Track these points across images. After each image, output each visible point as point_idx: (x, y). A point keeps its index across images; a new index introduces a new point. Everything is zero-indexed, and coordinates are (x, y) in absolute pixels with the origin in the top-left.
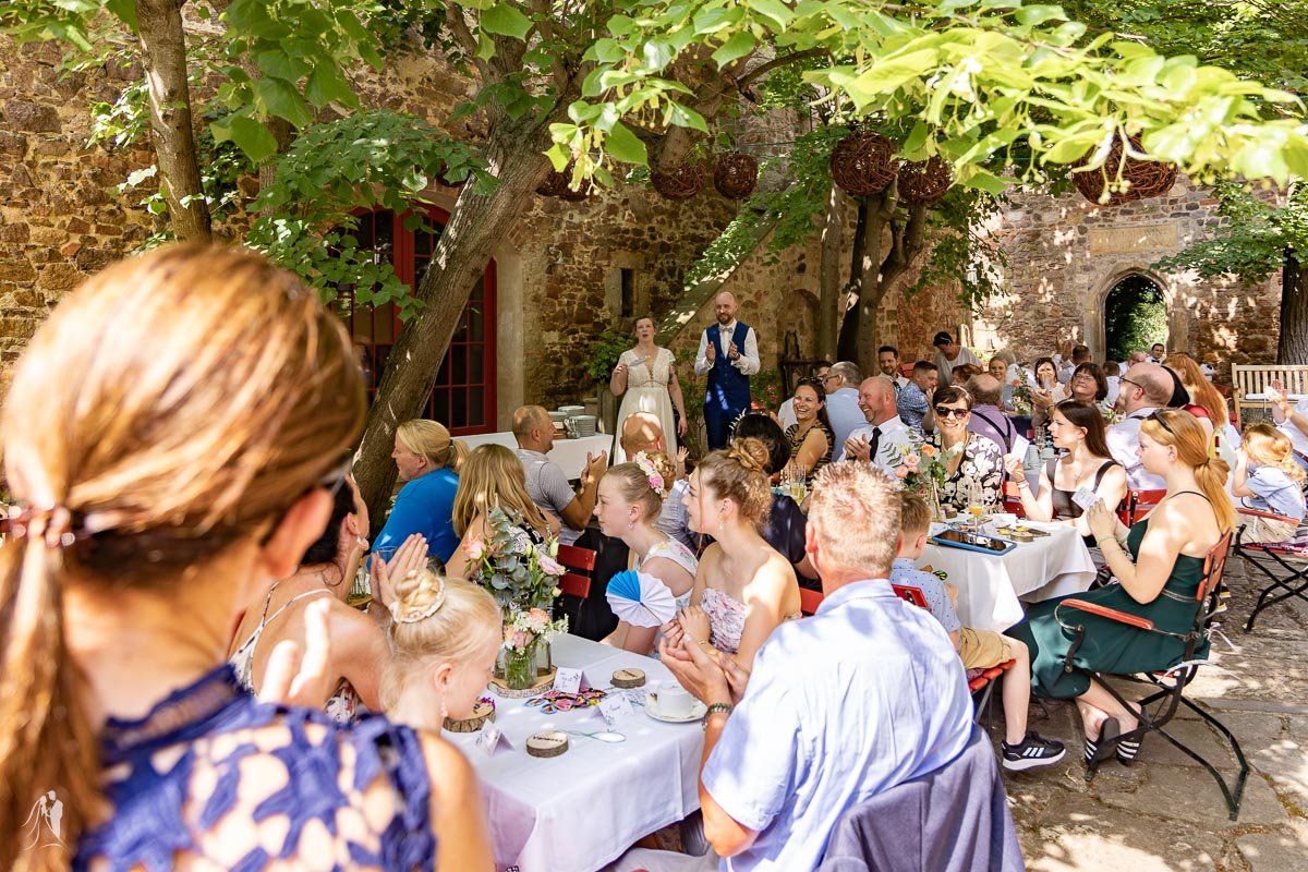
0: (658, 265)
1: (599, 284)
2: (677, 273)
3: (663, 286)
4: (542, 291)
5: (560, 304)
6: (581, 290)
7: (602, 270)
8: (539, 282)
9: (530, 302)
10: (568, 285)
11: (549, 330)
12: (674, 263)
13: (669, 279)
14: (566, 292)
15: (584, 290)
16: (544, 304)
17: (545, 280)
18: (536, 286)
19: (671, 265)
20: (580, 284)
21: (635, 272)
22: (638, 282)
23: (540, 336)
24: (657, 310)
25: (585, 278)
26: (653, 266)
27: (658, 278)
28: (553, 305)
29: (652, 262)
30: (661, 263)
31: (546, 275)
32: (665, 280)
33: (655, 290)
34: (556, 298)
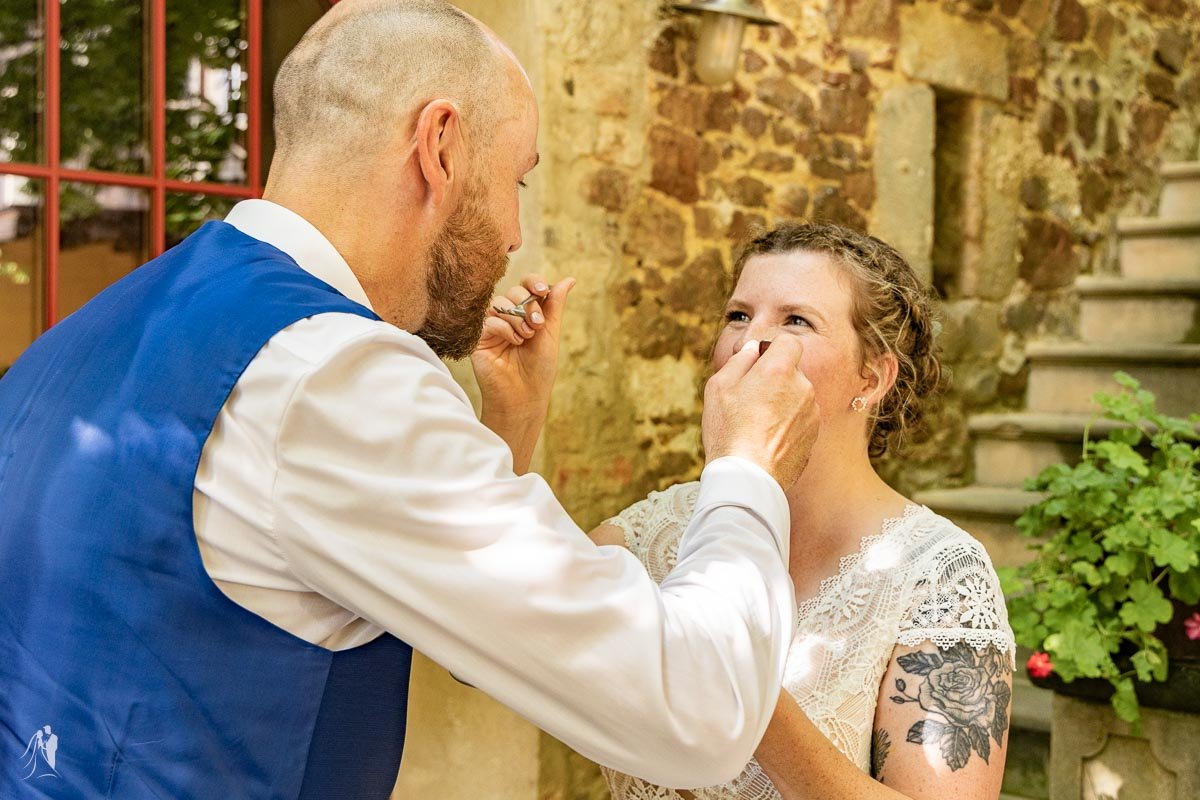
0: (1046, 89)
1: (856, 144)
2: (1102, 128)
3: (1062, 179)
4: (634, 157)
5: (705, 226)
6: (787, 165)
7: (865, 86)
8: (617, 109)
9: (579, 204)
10: (738, 135)
11: (653, 353)
12: (1095, 87)
13: (1080, 152)
14: (731, 169)
15: (802, 166)
16: (637, 223)
17: (648, 100)
18: (609, 127)
19: (1086, 93)
20: (782, 138)
21: (977, 109)
22: (985, 153)
23: (618, 381)
24: (1040, 273)
25: (804, 114)
26: (1029, 88)
27: (1048, 146)
28: (673, 229)
29: (1030, 73)
30: (1059, 82)
31: (653, 77)
32: (1068, 153)
33: (1033, 192)
34: (689, 196)
